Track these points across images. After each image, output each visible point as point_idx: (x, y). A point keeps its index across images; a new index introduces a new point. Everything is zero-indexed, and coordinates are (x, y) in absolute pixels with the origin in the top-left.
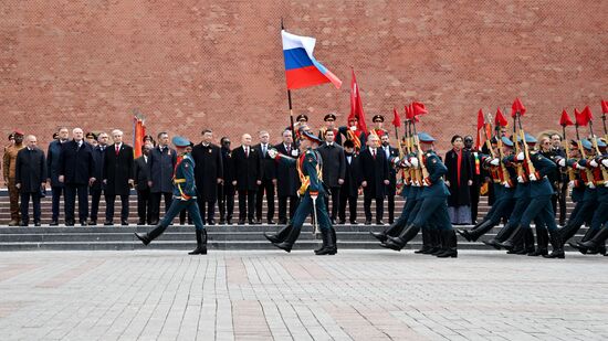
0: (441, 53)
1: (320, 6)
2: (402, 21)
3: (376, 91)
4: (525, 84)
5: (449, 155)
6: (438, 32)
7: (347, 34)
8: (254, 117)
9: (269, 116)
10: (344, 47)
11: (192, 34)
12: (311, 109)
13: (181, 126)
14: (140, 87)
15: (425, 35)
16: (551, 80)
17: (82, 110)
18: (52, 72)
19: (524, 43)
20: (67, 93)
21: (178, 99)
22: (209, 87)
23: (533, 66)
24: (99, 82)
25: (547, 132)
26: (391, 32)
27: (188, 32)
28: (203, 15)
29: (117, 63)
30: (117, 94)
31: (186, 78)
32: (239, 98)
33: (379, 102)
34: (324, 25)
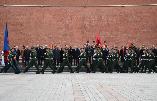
0: (119, 27)
1: (92, 17)
2: (110, 20)
3: (104, 36)
4: (138, 34)
5: (121, 50)
6: (118, 22)
7: (98, 23)
8: (77, 42)
9: (80, 42)
10: (97, 26)
11: (63, 23)
12: (90, 40)
13: (60, 44)
14: (51, 35)
15: (115, 23)
16: (144, 33)
17: (38, 40)
18: (31, 32)
19: (138, 25)
20: (35, 37)
21: (60, 38)
22: (67, 35)
23: (140, 30)
24: (42, 34)
25: (143, 45)
26: (108, 22)
27: (62, 23)
28: (65, 19)
29: (46, 30)
30: (46, 37)
31: (62, 33)
32: (73, 38)
33: (105, 38)
34: (92, 21)
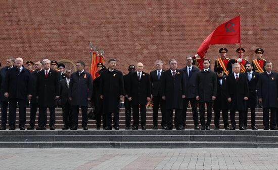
13: (139, 56)
14: (109, 27)
17: (66, 44)
18: (43, 15)
20: (55, 31)
21: (137, 36)
22: (160, 27)
24: (78, 23)
30: (92, 32)
32: (183, 35)
